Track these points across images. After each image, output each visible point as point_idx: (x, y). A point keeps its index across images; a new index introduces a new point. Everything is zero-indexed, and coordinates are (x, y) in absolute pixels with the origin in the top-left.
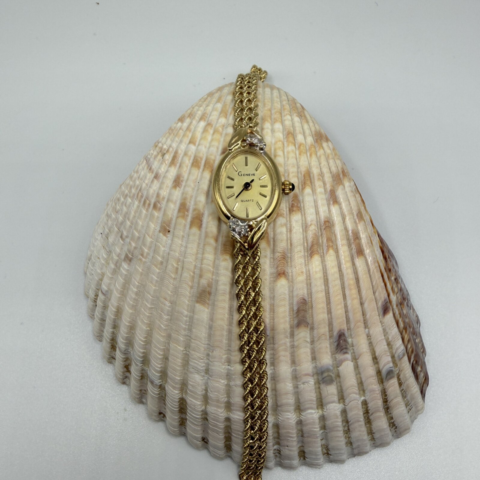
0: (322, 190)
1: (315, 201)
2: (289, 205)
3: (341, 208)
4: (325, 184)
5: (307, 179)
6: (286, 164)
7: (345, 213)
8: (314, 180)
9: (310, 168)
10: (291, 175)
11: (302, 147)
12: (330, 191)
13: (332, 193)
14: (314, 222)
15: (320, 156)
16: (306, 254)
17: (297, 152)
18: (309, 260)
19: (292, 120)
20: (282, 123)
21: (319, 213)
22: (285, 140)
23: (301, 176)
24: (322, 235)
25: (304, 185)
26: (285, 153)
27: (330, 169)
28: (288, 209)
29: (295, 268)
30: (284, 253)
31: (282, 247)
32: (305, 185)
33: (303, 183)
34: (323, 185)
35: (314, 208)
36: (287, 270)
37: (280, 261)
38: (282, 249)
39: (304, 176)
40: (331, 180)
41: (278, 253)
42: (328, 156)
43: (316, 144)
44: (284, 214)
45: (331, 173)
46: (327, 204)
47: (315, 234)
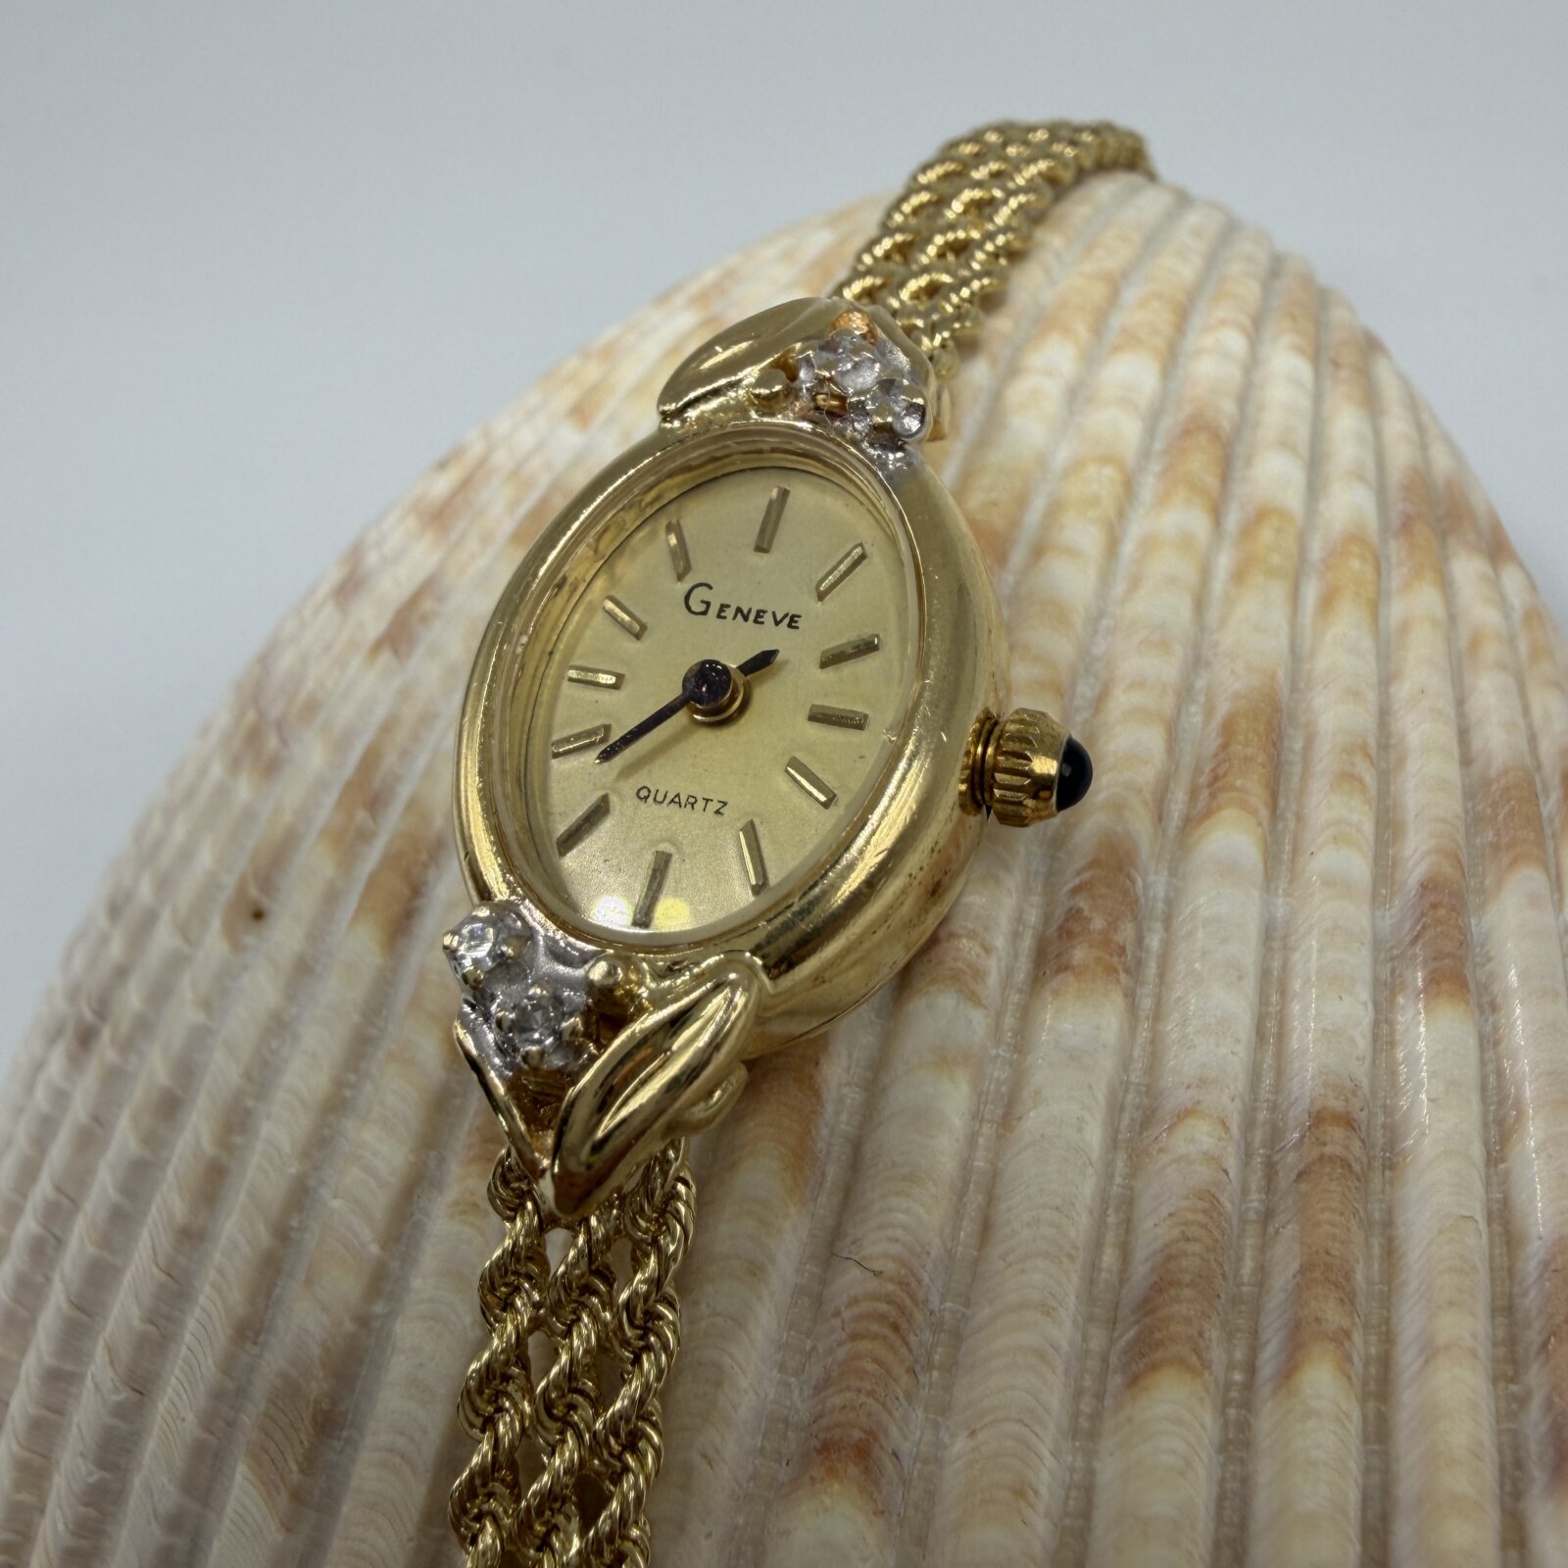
0: (1358, 865)
1: (1275, 939)
2: (1047, 918)
3: (1490, 1043)
4: (1388, 826)
5: (1246, 759)
6: (1106, 622)
7: (1519, 1087)
8: (1304, 778)
9: (1294, 689)
10: (1121, 700)
11: (1267, 535)
12: (1427, 886)
13: (1434, 906)
14: (1227, 1100)
15: (1405, 628)
16: (1097, 1343)
17: (1224, 562)
18: (1108, 1402)
19: (1252, 363)
20: (1171, 359)
21: (1281, 1036)
22: (1156, 467)
23: (1207, 722)
24: (1268, 1215)
25: (1205, 793)
26: (1128, 548)
27: (1464, 735)
28: (1027, 943)
29: (973, 1434)
30: (903, 1284)
31: (899, 1233)
32: (1213, 796)
33: (1203, 780)
34: (1368, 828)
35: (1250, 985)
36: (894, 1432)
37: (854, 1337)
38: (896, 1249)
39: (1228, 729)
40: (1451, 805)
41: (855, 1273)
42: (1475, 643)
43: (1393, 545)
44: (979, 974)
45: (1466, 761)
46: (1377, 983)
47: (1208, 1198)
